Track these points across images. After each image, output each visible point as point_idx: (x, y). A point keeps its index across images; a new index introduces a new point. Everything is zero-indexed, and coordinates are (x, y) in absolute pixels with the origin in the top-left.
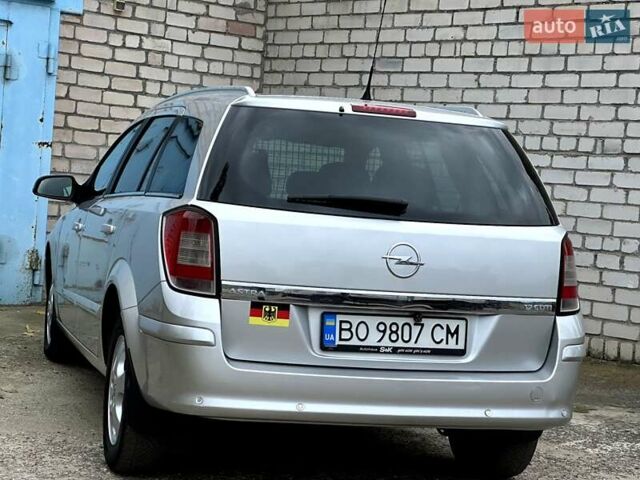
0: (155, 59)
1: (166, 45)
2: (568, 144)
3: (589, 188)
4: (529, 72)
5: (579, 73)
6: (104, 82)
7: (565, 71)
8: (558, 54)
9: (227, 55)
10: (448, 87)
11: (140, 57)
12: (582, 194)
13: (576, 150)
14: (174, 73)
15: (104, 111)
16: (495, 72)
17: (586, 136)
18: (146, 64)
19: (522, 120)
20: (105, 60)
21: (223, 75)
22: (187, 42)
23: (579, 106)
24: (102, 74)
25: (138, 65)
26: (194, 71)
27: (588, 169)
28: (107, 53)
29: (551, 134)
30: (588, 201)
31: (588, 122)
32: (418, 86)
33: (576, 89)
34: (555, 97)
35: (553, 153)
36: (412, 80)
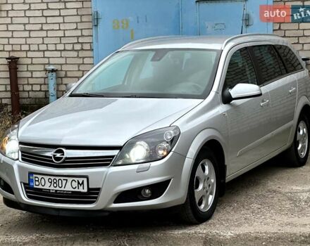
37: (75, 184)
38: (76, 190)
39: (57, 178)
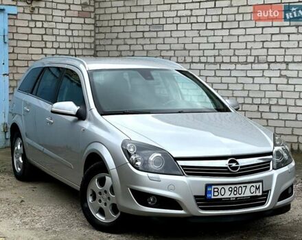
0: (49, 31)
1: (53, 25)
2: (242, 59)
3: (253, 77)
4: (223, 29)
5: (245, 28)
6: (28, 44)
7: (239, 28)
8: (235, 20)
9: (79, 27)
10: (185, 37)
11: (43, 31)
12: (250, 80)
13: (246, 61)
14: (58, 37)
15: (29, 57)
16: (207, 29)
17: (250, 55)
18: (45, 34)
19: (221, 49)
20: (28, 34)
21: (78, 36)
22: (62, 22)
23: (246, 42)
24: (27, 40)
25: (42, 35)
26: (66, 35)
27: (252, 70)
28: (28, 31)
29: (234, 55)
30: (253, 83)
31: (251, 49)
32: (171, 37)
33: (244, 35)
34: (235, 39)
35: (236, 63)
36: (168, 34)
37: (253, 189)
38: (254, 194)
39: (238, 186)
